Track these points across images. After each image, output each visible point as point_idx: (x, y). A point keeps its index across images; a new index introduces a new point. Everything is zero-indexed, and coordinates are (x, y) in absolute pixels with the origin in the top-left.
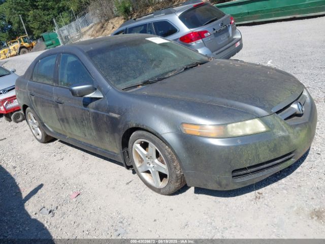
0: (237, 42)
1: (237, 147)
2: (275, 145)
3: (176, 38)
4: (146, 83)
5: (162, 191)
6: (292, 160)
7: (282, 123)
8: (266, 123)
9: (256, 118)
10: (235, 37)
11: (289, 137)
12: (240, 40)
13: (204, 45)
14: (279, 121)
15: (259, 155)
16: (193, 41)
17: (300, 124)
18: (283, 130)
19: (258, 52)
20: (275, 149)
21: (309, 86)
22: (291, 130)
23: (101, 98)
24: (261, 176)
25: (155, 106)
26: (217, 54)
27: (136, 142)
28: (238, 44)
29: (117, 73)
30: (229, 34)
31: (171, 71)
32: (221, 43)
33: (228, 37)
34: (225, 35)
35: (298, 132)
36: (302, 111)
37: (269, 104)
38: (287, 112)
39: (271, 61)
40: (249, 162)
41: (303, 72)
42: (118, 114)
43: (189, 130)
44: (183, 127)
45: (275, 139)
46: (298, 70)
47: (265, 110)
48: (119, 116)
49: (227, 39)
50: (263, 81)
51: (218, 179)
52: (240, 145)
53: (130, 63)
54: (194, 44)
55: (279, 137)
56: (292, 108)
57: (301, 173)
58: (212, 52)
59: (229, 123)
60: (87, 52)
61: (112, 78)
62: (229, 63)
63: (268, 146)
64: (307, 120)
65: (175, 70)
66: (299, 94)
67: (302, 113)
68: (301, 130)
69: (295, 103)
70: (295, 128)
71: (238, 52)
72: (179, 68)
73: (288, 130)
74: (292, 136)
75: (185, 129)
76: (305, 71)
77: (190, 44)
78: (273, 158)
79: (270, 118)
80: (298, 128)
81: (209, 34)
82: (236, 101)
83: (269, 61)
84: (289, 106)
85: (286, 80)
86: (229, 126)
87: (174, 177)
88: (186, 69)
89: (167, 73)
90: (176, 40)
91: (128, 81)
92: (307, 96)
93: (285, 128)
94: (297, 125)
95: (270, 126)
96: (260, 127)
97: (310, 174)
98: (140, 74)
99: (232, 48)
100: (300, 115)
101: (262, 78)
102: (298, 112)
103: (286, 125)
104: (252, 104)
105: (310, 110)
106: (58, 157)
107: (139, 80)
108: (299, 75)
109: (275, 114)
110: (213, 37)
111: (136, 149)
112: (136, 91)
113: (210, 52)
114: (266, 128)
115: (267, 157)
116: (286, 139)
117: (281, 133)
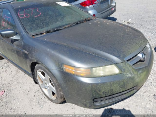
0: (113, 7)
1: (97, 84)
2: (124, 83)
3: (78, 3)
4: (48, 32)
5: (53, 101)
6: (134, 90)
7: (130, 68)
8: (119, 68)
9: (113, 64)
10: (112, 5)
11: (134, 77)
12: (115, 6)
13: (94, 8)
14: (129, 67)
15: (112, 90)
16: (87, 6)
17: (142, 68)
18: (131, 73)
19: (124, 14)
20: (124, 85)
21: (150, 36)
22: (136, 73)
23: (19, 40)
24: (113, 102)
25: (48, 50)
26: (101, 14)
27: (38, 71)
28: (113, 9)
29: (31, 24)
30: (109, 3)
31: (67, 25)
32: (104, 8)
33: (108, 4)
34: (106, 3)
35: (140, 74)
36: (145, 58)
37: (123, 55)
38: (135, 59)
39: (131, 19)
40: (105, 94)
41: (147, 27)
42: (28, 52)
43: (67, 69)
44: (64, 66)
45: (124, 79)
46: (145, 26)
47: (120, 59)
48: (28, 53)
49: (107, 6)
50: (122, 36)
51: (84, 102)
52: (100, 83)
53: (41, 17)
54: (88, 7)
55: (127, 78)
56: (139, 57)
57: (139, 95)
58: (98, 13)
59: (94, 67)
60: (16, 9)
61: (27, 27)
62: (104, 21)
63: (119, 84)
64: (147, 65)
65: (69, 24)
66: (144, 47)
67: (144, 60)
68: (142, 72)
69: (141, 54)
70: (139, 71)
71: (113, 14)
72: (73, 23)
73: (134, 73)
74: (136, 77)
75: (65, 68)
76: (148, 27)
77: (86, 7)
78: (122, 91)
79: (123, 65)
80: (140, 71)
81: (97, 2)
82: (101, 50)
83: (130, 20)
84: (136, 55)
85: (137, 36)
86: (94, 69)
87: (60, 96)
88: (77, 24)
89: (64, 26)
90: (78, 4)
91: (37, 30)
92: (149, 48)
93: (132, 72)
94: (140, 69)
95: (122, 70)
96: (115, 70)
97: (145, 97)
98: (46, 26)
99: (110, 11)
100: (143, 61)
101: (121, 34)
102: (142, 59)
103: (133, 69)
104: (111, 54)
105: (149, 57)
106: (4, 69)
107: (45, 30)
108: (145, 29)
109: (127, 61)
110: (99, 4)
111: (39, 75)
112: (40, 37)
113: (97, 13)
114: (119, 71)
115: (117, 91)
116: (132, 79)
117: (129, 75)
